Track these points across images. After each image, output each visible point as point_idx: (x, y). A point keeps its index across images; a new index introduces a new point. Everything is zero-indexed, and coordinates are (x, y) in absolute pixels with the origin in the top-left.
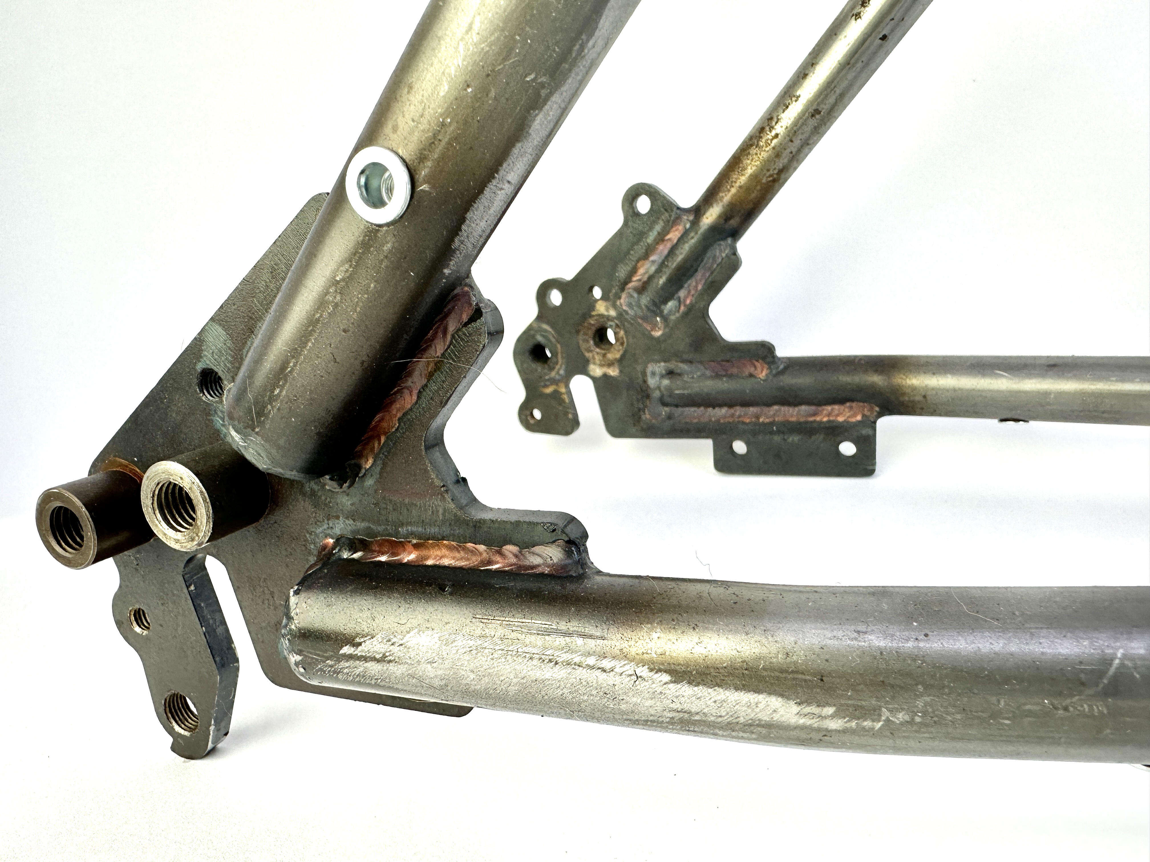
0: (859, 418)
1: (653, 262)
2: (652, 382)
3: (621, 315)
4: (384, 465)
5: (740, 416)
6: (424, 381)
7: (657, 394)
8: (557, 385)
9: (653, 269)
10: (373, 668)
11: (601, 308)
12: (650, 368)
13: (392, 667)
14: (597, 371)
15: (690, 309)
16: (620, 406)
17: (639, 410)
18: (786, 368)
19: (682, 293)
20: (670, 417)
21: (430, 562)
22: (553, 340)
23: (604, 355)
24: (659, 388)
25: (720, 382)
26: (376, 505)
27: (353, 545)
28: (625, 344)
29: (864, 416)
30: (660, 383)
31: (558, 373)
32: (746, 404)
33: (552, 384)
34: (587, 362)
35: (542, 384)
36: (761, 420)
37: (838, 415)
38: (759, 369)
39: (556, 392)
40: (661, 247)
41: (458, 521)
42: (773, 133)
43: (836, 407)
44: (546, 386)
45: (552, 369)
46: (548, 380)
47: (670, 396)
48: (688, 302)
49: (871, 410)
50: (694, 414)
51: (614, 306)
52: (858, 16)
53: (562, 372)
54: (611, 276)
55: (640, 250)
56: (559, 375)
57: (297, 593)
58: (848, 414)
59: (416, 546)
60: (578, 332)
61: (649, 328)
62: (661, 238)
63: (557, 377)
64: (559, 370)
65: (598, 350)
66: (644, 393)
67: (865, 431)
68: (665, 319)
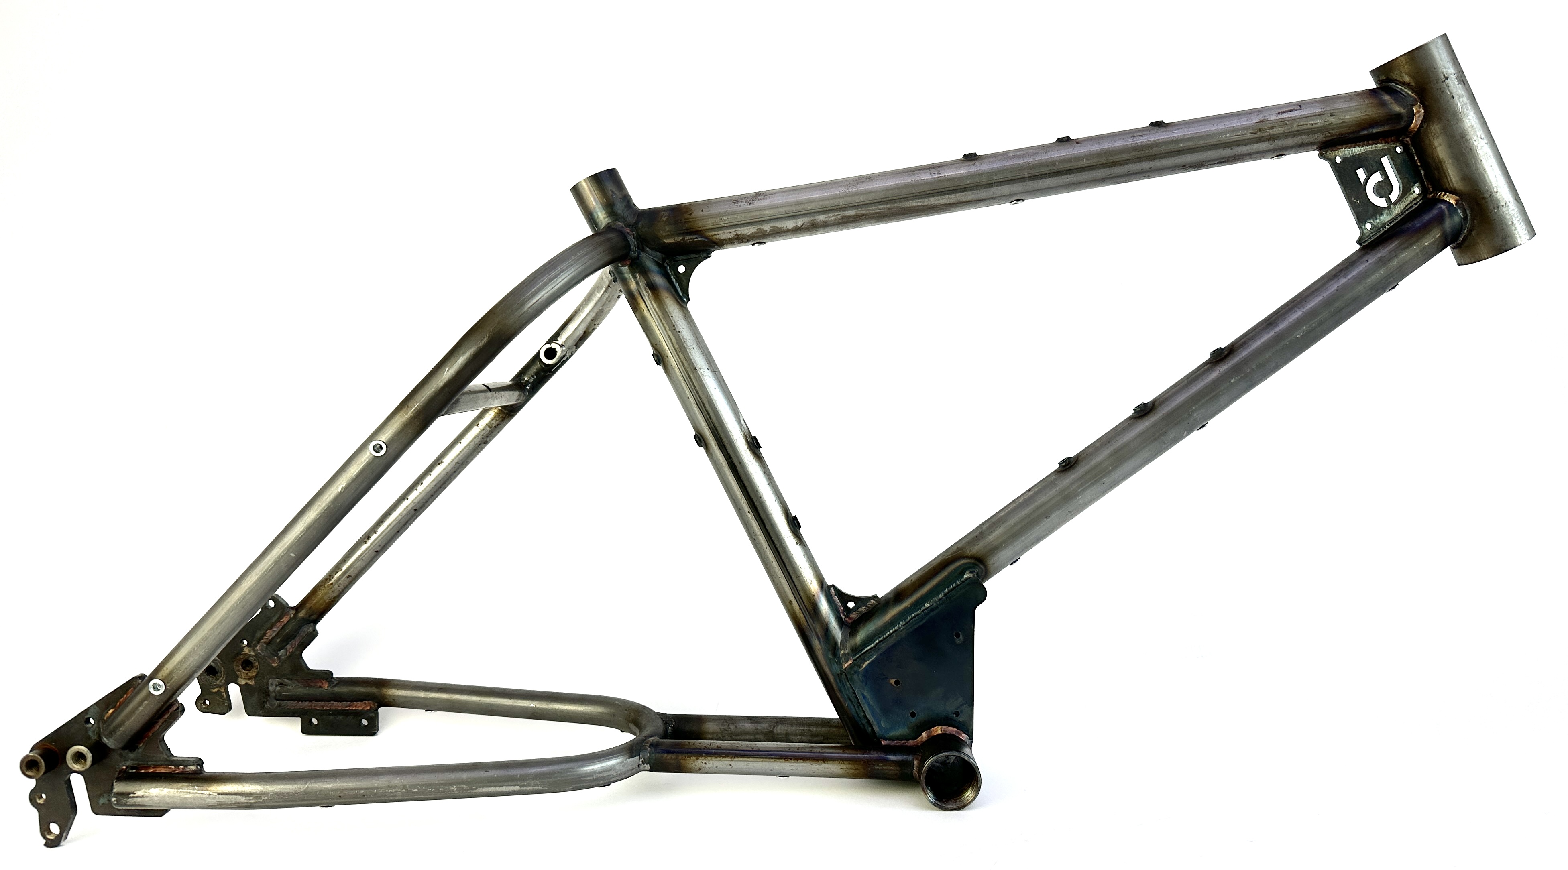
0: (369, 708)
1: (274, 631)
2: (271, 689)
3: (257, 655)
4: (146, 745)
5: (314, 707)
6: (161, 724)
7: (273, 694)
8: (220, 688)
9: (274, 634)
10: (139, 799)
11: (246, 650)
12: (271, 681)
13: (145, 799)
14: (243, 682)
15: (292, 654)
16: (254, 699)
17: (264, 702)
18: (337, 684)
19: (288, 647)
20: (279, 706)
21: (157, 772)
22: (220, 665)
23: (247, 674)
24: (274, 691)
25: (305, 689)
26: (142, 756)
27: (133, 768)
28: (258, 669)
29: (370, 707)
30: (276, 689)
31: (221, 682)
32: (317, 700)
33: (217, 687)
34: (238, 677)
35: (212, 687)
36: (324, 708)
37: (359, 707)
38: (324, 684)
39: (219, 692)
40: (278, 624)
41: (167, 760)
42: (331, 582)
43: (359, 703)
44: (214, 688)
45: (217, 679)
46: (215, 685)
47: (280, 696)
48: (291, 651)
49: (374, 705)
50: (292, 705)
51: (254, 650)
52: (366, 542)
53: (223, 681)
54: (253, 636)
55: (268, 625)
56: (222, 683)
57: (116, 782)
58: (363, 706)
59: (153, 768)
60: (233, 661)
61: (271, 662)
62: (278, 620)
63: (221, 684)
64: (221, 680)
65: (244, 671)
66: (267, 694)
67: (372, 715)
68: (279, 658)
